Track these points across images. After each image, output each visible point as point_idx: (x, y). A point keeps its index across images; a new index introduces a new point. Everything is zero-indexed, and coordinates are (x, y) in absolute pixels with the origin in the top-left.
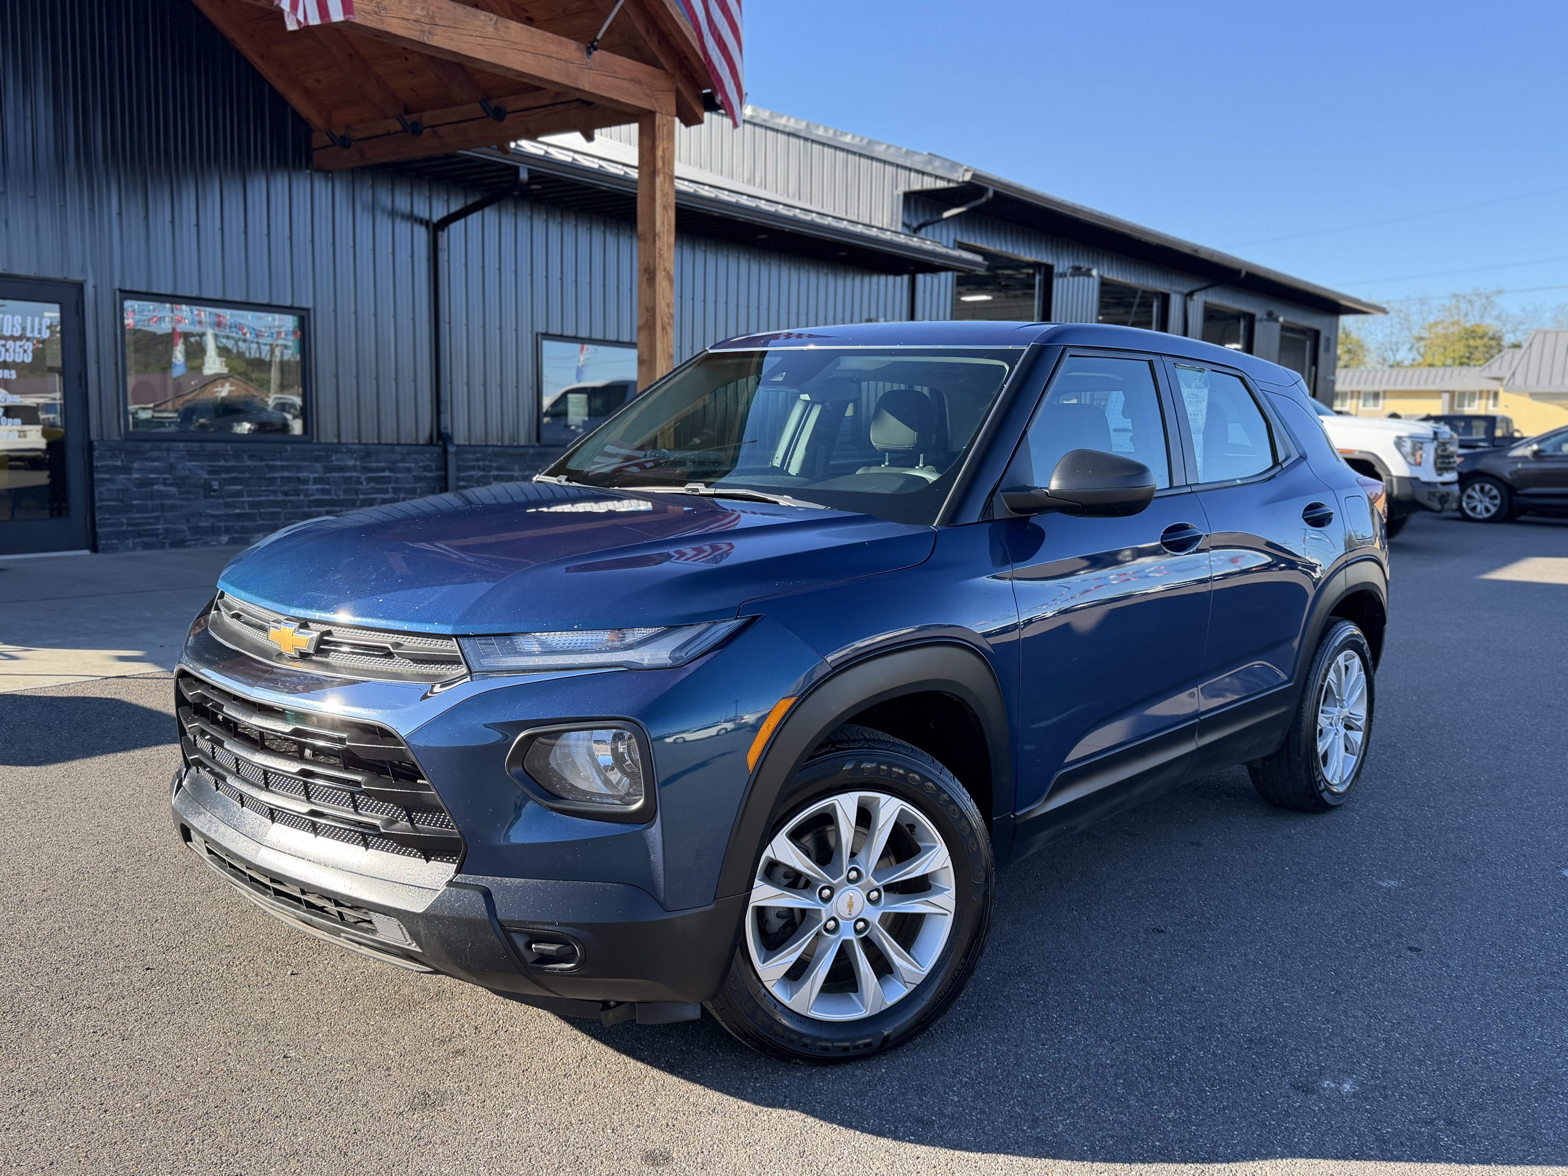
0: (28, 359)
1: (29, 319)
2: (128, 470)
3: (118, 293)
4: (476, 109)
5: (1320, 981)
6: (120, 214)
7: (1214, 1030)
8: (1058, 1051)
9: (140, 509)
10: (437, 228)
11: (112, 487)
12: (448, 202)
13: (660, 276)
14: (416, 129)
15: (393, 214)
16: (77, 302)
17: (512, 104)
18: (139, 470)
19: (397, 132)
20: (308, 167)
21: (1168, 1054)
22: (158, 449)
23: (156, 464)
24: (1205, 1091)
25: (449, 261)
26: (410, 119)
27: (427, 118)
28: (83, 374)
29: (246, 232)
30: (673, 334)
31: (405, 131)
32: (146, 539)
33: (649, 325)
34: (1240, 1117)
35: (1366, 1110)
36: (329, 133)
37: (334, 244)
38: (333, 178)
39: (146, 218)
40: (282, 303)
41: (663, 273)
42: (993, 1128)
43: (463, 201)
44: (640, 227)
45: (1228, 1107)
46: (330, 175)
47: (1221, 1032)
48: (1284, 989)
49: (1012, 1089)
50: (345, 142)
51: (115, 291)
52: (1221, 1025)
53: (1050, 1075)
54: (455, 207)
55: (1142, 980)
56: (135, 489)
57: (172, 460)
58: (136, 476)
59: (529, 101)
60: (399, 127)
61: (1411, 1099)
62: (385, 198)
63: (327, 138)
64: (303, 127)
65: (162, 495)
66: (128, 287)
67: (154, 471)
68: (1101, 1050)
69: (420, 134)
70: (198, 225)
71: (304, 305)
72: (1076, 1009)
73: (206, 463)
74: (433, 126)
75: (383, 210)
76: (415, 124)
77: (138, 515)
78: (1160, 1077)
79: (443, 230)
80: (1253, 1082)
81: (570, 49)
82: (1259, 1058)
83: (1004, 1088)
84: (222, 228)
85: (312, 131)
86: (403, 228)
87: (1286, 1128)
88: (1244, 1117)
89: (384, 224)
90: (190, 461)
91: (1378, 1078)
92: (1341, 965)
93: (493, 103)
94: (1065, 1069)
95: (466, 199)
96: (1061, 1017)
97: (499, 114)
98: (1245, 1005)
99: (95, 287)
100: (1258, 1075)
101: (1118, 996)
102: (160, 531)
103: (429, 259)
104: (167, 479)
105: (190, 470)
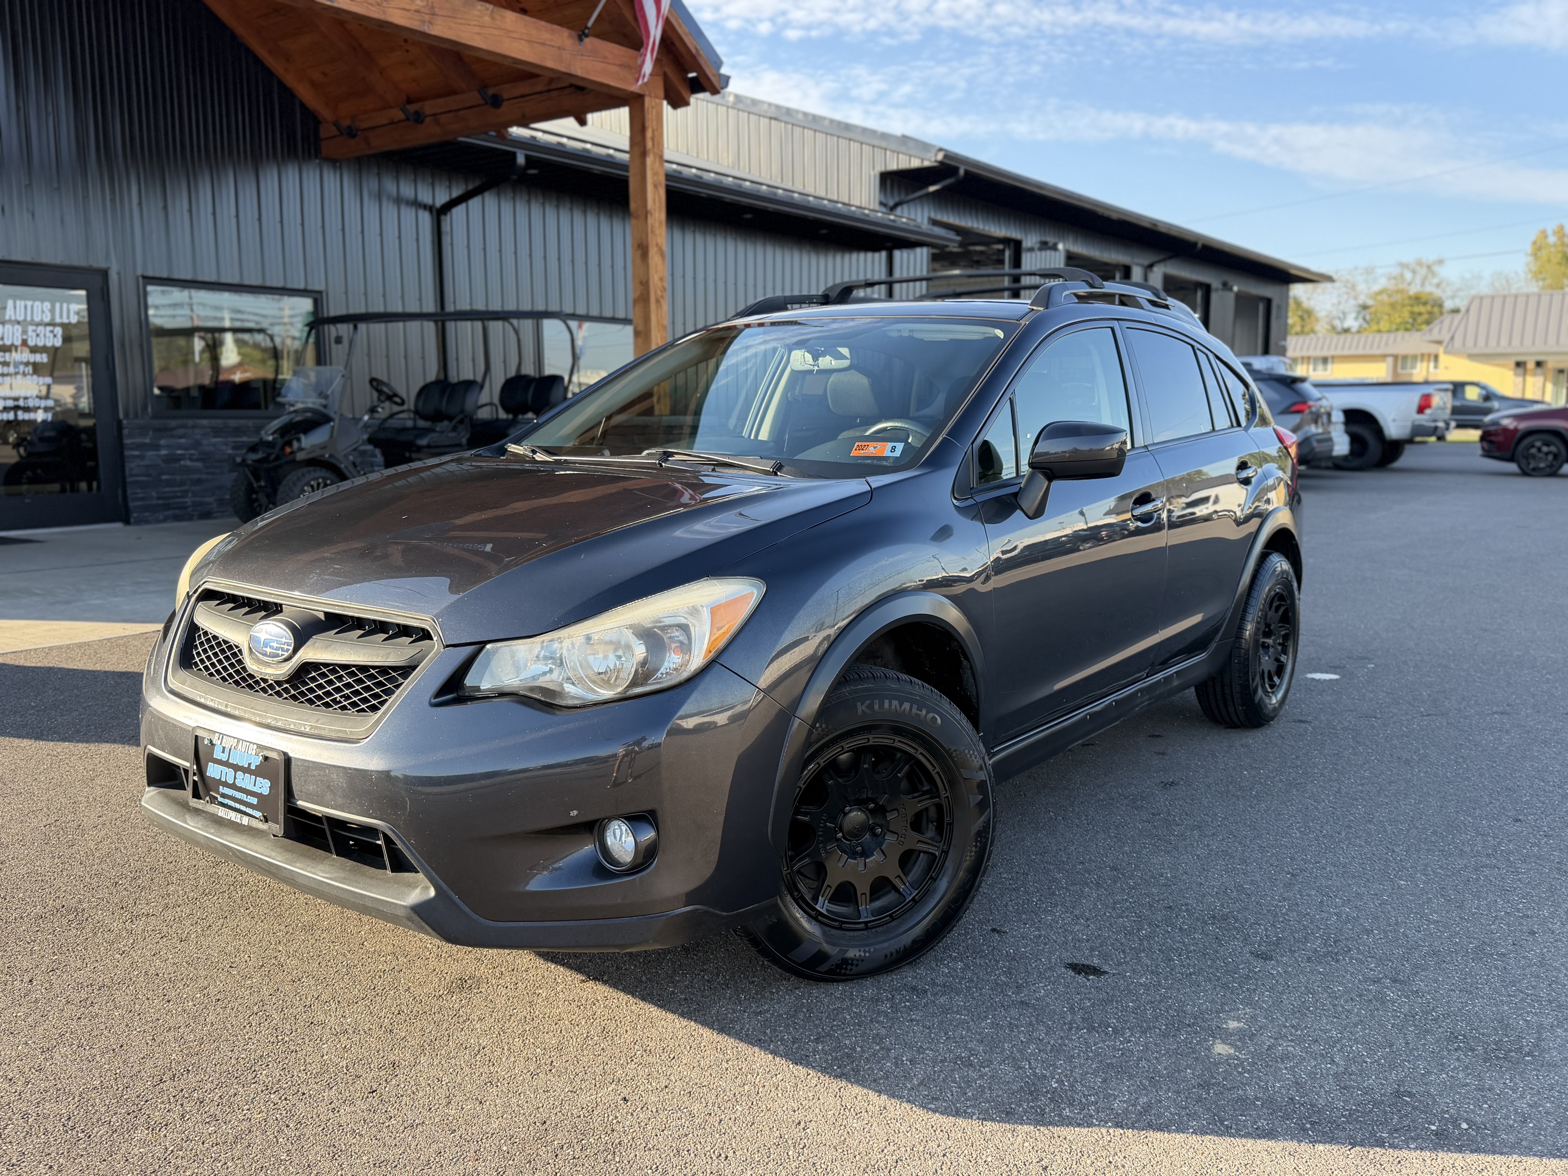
0: (58, 343)
1: (58, 305)
2: (157, 447)
3: (141, 279)
4: (474, 97)
5: (1277, 866)
6: (140, 204)
7: (1180, 910)
8: (1038, 929)
9: (170, 484)
10: (440, 213)
11: (142, 463)
12: (450, 187)
13: (653, 252)
14: (418, 118)
15: (399, 201)
16: (102, 289)
17: (507, 91)
18: (168, 447)
19: (399, 122)
20: (316, 157)
21: (1139, 930)
22: (184, 426)
23: (183, 441)
24: (1174, 960)
25: (452, 244)
26: (412, 108)
27: (428, 107)
28: (110, 357)
29: (260, 219)
30: (666, 306)
31: (408, 119)
32: (177, 512)
33: (643, 299)
34: (1205, 982)
35: (1320, 973)
36: (336, 124)
37: (343, 230)
38: (341, 167)
39: (165, 207)
40: (296, 286)
41: (655, 249)
42: (981, 994)
43: (464, 187)
44: (633, 205)
45: (1194, 973)
46: (338, 164)
47: (1187, 910)
48: (1244, 874)
49: (997, 962)
50: (351, 133)
51: (137, 278)
52: (1187, 905)
53: (1032, 949)
54: (456, 193)
55: (1114, 869)
56: (163, 465)
57: (198, 437)
58: (164, 452)
59: (523, 88)
60: (401, 116)
61: (1361, 962)
62: (390, 186)
63: (334, 128)
64: (311, 119)
65: (188, 470)
66: (150, 274)
67: (180, 447)
68: (1077, 927)
69: (422, 122)
70: (214, 214)
71: (317, 287)
72: (1054, 894)
73: (231, 439)
74: (434, 115)
75: (389, 197)
76: (417, 113)
77: (167, 489)
78: (1131, 949)
79: (445, 214)
80: (1217, 952)
81: (562, 37)
82: (1222, 931)
83: (990, 961)
84: (237, 216)
85: (319, 122)
86: (408, 214)
87: (1248, 989)
88: (1210, 980)
89: (390, 211)
90: (214, 437)
91: (1331, 946)
92: (1296, 852)
93: (491, 91)
94: (1045, 944)
95: (467, 184)
96: (1040, 900)
97: (496, 102)
98: (1208, 888)
99: (119, 274)
100: (1221, 945)
101: (1092, 882)
102: (189, 504)
103: (433, 242)
104: (193, 454)
105: (214, 445)
